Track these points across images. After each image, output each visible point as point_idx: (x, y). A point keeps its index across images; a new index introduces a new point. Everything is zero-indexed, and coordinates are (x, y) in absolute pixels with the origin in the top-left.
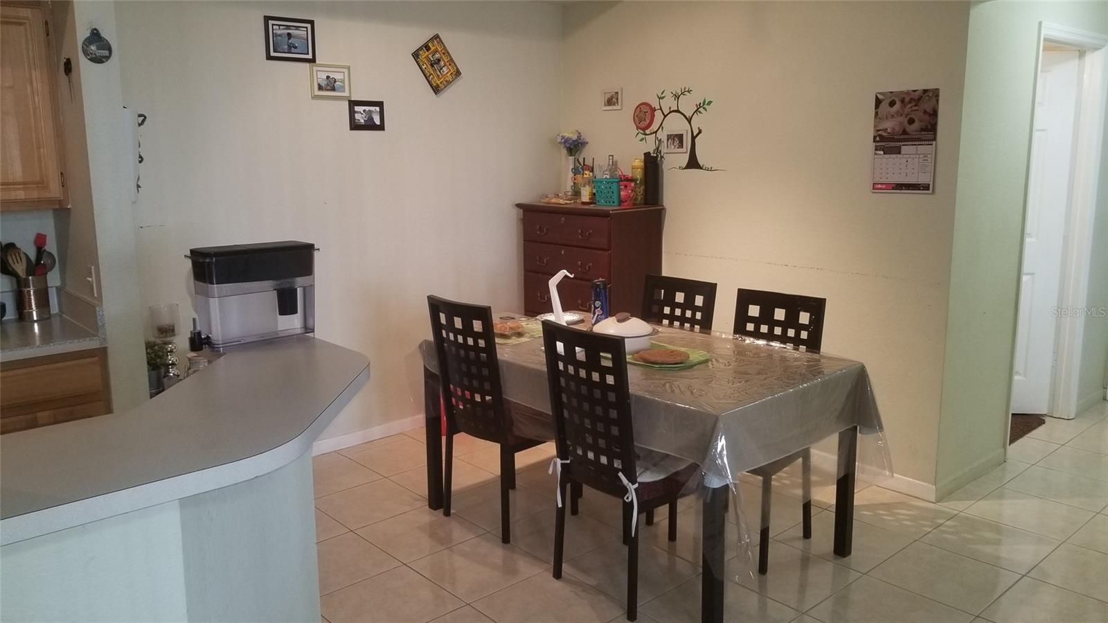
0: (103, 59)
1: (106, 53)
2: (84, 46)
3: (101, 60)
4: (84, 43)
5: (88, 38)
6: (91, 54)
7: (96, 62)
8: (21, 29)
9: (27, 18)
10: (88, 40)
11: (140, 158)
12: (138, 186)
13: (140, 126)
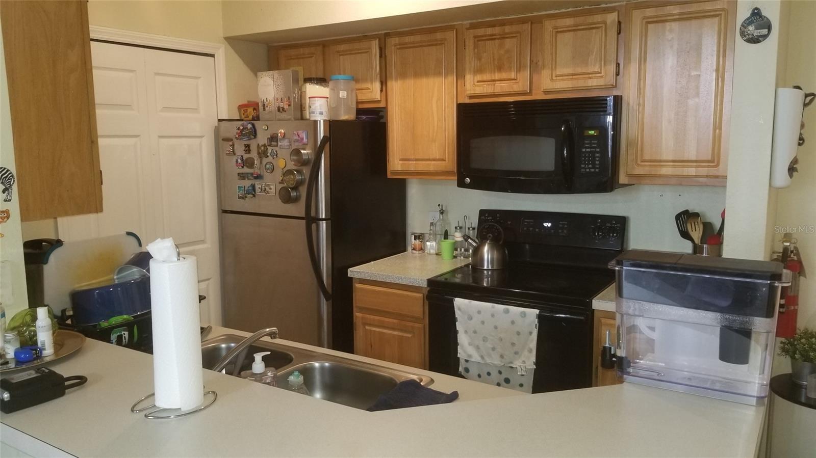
0: (760, 39)
1: (765, 31)
2: (742, 28)
3: (758, 39)
4: (742, 25)
5: (748, 19)
6: (748, 35)
7: (751, 43)
8: (716, 20)
9: (723, 10)
10: (747, 22)
11: (801, 141)
12: (792, 170)
13: (805, 105)
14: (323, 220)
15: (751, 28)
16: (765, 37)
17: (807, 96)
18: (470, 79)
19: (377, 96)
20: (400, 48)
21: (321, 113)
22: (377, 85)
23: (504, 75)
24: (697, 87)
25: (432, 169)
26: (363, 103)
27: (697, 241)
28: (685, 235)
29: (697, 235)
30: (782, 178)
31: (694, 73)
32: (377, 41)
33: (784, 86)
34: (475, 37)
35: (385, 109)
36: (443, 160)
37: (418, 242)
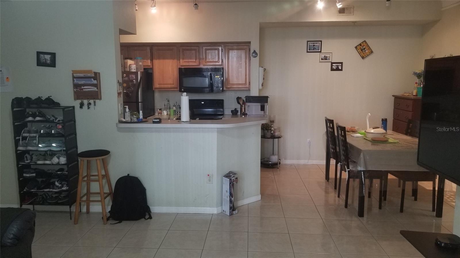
3: (255, 57)
6: (253, 56)
8: (244, 50)
9: (246, 48)
10: (253, 53)
11: (264, 79)
12: (262, 85)
13: (264, 71)
14: (140, 102)
15: (254, 54)
16: (257, 56)
17: (264, 69)
18: (181, 60)
19: (150, 64)
20: (158, 50)
21: (135, 69)
22: (149, 61)
23: (192, 60)
24: (241, 66)
25: (170, 87)
26: (145, 66)
27: (241, 104)
28: (239, 103)
29: (241, 103)
30: (261, 87)
31: (240, 63)
32: (149, 47)
33: (260, 67)
34: (183, 49)
35: (152, 69)
36: (174, 84)
37: (160, 111)
